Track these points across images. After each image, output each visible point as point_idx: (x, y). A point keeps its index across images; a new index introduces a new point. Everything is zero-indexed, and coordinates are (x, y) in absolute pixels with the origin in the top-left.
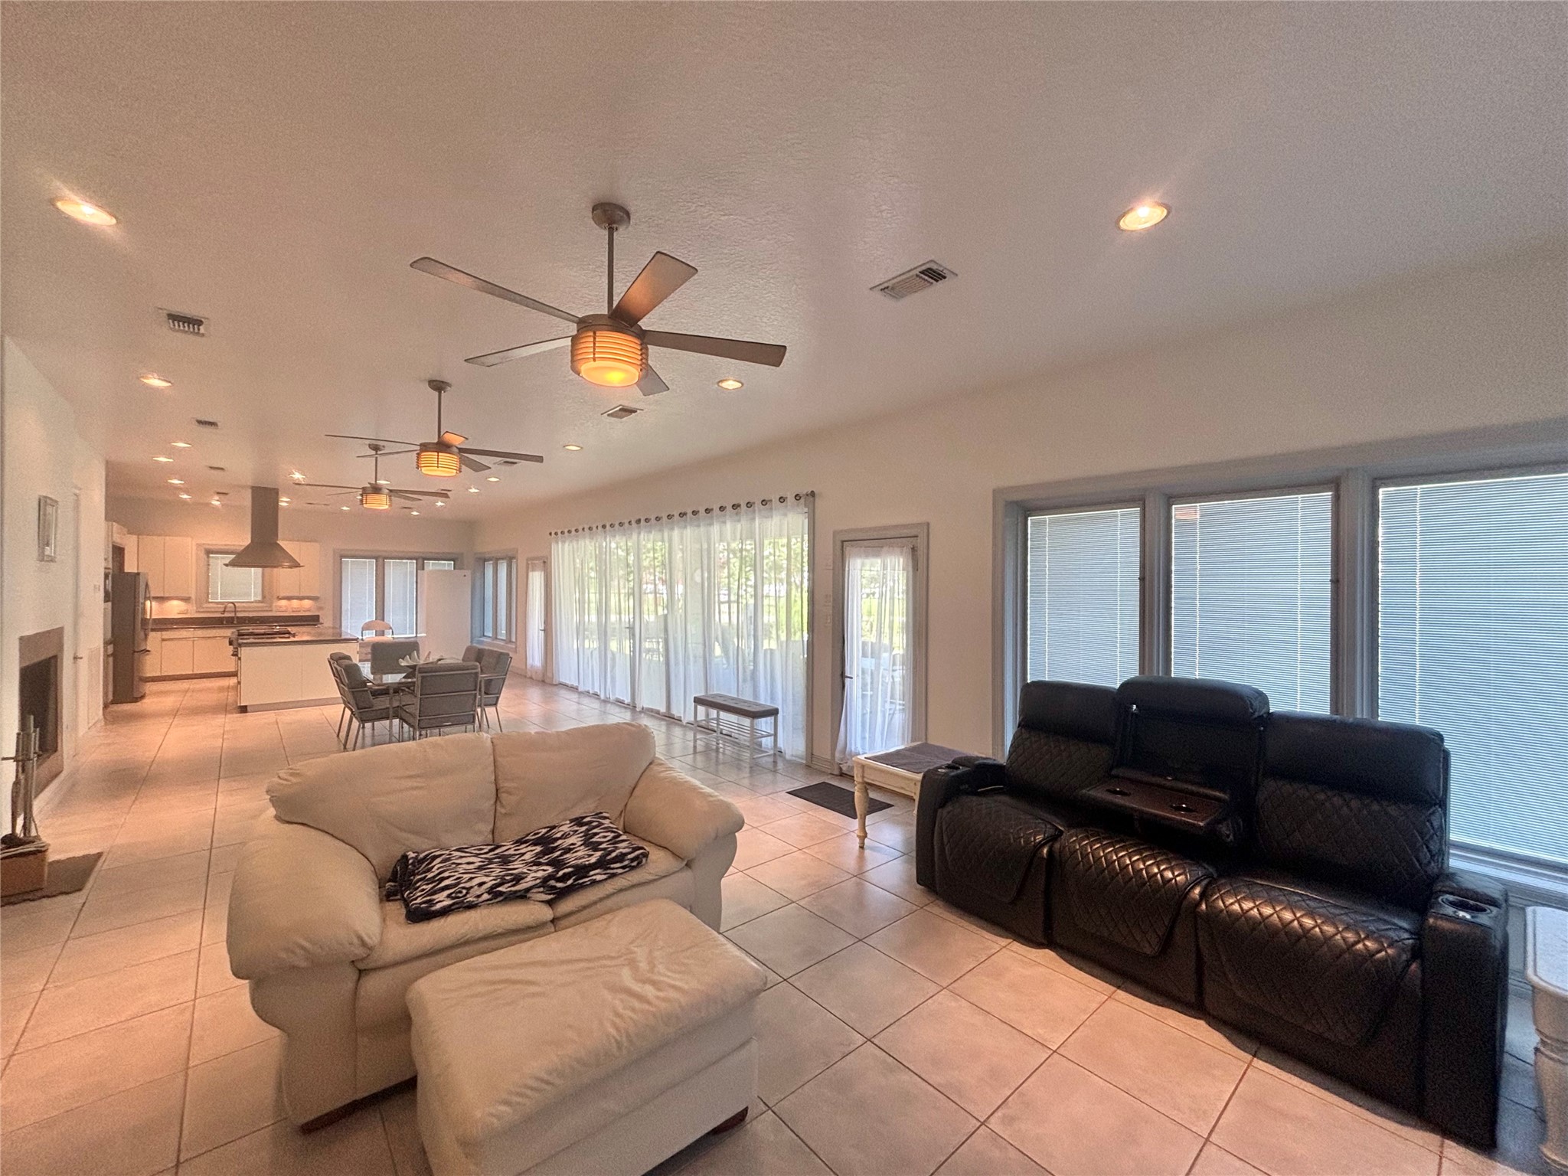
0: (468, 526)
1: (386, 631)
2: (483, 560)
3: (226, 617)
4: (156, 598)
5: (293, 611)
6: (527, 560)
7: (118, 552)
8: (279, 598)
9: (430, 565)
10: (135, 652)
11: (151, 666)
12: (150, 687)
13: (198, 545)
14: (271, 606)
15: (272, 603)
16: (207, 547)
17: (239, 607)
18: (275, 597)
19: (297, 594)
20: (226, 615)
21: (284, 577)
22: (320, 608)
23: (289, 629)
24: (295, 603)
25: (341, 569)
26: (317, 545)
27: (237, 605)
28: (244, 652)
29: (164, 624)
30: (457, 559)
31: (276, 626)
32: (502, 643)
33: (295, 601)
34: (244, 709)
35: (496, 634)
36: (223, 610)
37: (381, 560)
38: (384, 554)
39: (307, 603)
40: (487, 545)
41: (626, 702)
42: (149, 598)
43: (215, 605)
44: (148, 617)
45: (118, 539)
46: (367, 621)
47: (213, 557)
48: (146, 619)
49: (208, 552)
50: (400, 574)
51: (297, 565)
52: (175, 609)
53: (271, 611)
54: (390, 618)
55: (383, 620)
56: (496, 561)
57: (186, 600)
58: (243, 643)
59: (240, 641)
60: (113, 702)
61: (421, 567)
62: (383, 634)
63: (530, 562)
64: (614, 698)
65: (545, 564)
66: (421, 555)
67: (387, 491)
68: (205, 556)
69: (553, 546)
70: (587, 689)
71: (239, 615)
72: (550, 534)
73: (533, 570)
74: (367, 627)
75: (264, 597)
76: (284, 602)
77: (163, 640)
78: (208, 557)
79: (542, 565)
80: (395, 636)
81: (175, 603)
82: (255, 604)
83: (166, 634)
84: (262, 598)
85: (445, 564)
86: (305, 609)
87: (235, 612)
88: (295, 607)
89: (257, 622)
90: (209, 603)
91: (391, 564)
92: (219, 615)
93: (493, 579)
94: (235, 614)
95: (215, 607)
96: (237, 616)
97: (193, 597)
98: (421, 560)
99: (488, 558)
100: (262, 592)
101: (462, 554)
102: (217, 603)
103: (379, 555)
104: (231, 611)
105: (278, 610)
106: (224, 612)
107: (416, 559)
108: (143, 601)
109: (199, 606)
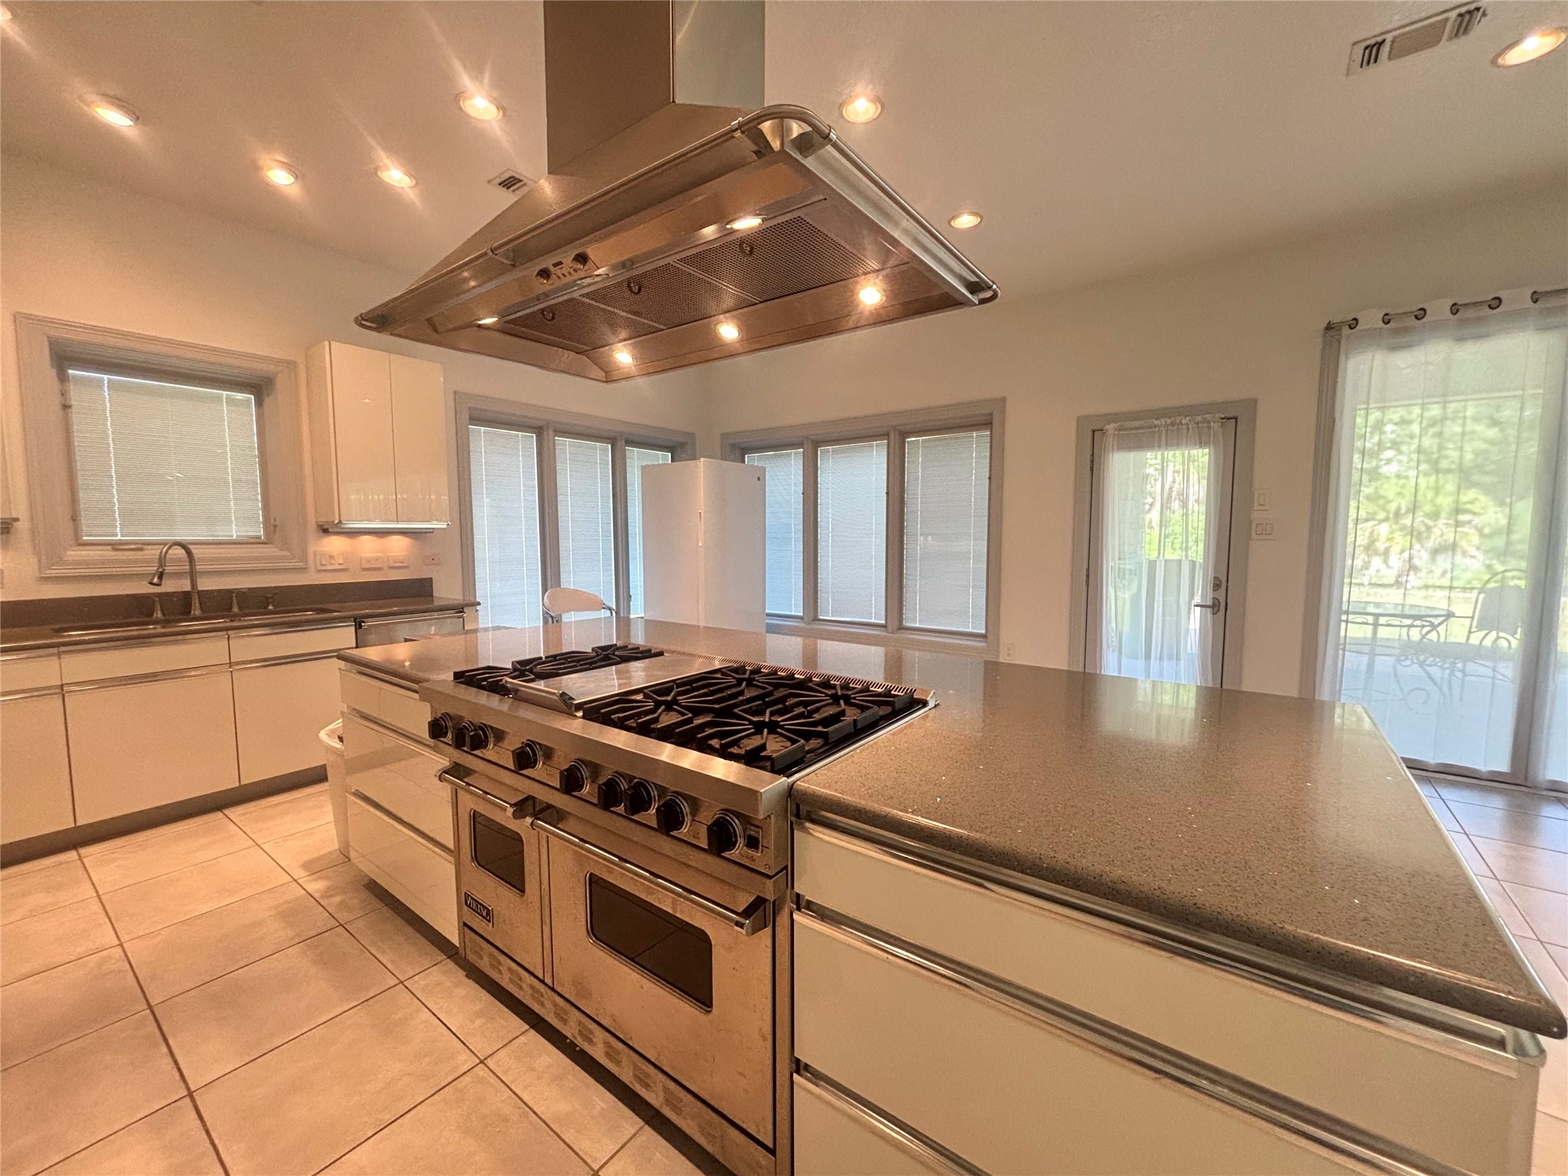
3: (161, 596)
8: (325, 531)
9: (636, 457)
13: (19, 333)
14: (298, 556)
15: (304, 551)
16: (53, 333)
17: (203, 558)
18: (312, 525)
20: (169, 586)
22: (433, 561)
24: (364, 544)
27: (195, 550)
30: (682, 445)
33: (366, 538)
36: (151, 570)
37: (545, 437)
39: (397, 546)
43: (108, 553)
47: (76, 379)
49: (64, 358)
50: (583, 473)
53: (303, 570)
61: (622, 462)
66: (622, 430)
68: (52, 374)
71: (205, 584)
76: (335, 545)
78: (63, 378)
84: (265, 528)
85: (657, 456)
86: (395, 562)
87: (193, 575)
88: (369, 555)
89: (266, 607)
90: (81, 548)
91: (565, 446)
92: (143, 588)
93: (800, 489)
94: (193, 584)
95: (112, 561)
96: (200, 588)
97: (23, 526)
98: (620, 444)
99: (776, 443)
100: (266, 509)
101: (692, 435)
102: (116, 546)
103: (539, 423)
104: (178, 575)
105: (324, 568)
106: (161, 577)
107: (613, 441)
109: (49, 558)
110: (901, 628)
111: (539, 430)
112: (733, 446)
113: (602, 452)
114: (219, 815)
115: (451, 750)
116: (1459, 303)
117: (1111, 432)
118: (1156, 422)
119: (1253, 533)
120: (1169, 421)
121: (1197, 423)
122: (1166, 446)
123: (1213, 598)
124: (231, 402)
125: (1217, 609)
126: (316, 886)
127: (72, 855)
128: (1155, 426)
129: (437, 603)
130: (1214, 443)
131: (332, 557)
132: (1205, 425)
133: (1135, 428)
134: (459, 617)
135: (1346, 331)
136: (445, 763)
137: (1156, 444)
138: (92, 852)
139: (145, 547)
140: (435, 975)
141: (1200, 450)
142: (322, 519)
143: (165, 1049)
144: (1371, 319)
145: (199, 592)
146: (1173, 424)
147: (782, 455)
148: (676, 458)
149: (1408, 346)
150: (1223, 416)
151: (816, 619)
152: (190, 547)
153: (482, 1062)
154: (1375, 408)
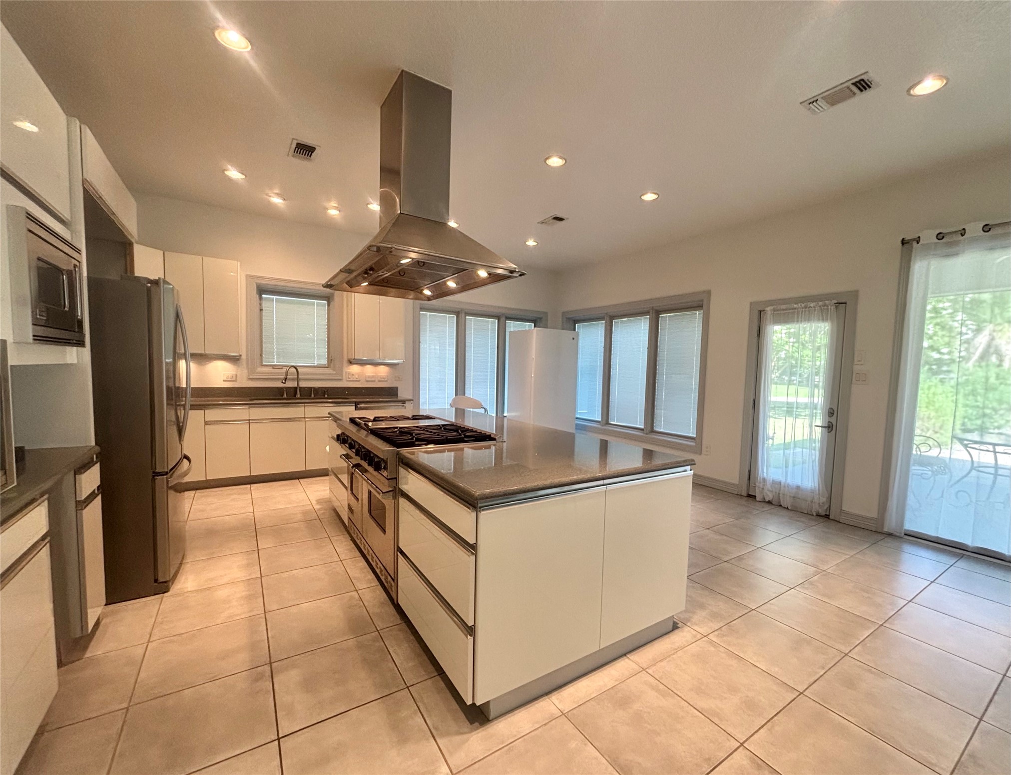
2: (573, 322)
3: (287, 388)
4: (195, 356)
5: (367, 381)
8: (351, 362)
9: (513, 327)
13: (248, 279)
14: (339, 373)
15: (341, 371)
16: (258, 282)
17: (303, 373)
18: (346, 358)
19: (370, 358)
20: (290, 384)
22: (398, 379)
24: (369, 370)
25: (418, 326)
27: (299, 369)
29: (208, 397)
30: (540, 319)
33: (368, 366)
36: (283, 377)
37: (462, 317)
38: (465, 309)
39: (383, 371)
42: (184, 356)
43: (272, 369)
44: (184, 386)
47: (266, 299)
48: (179, 388)
49: (262, 290)
52: (219, 373)
53: (340, 380)
54: (471, 392)
56: (612, 319)
57: (234, 360)
61: (503, 328)
66: (504, 311)
68: (257, 297)
71: (303, 384)
75: (330, 360)
76: (355, 369)
77: (206, 423)
78: (261, 298)
81: (220, 364)
82: (322, 370)
83: (213, 414)
84: (328, 361)
85: (526, 325)
86: (381, 378)
87: (298, 380)
88: (369, 374)
89: (324, 396)
90: (263, 367)
91: (472, 322)
92: (279, 385)
93: (603, 344)
94: (298, 384)
95: (271, 373)
96: (300, 386)
97: (244, 357)
98: (503, 319)
99: (590, 318)
100: (328, 352)
101: (546, 313)
102: (273, 367)
103: (457, 310)
104: (293, 379)
105: (349, 379)
106: (285, 381)
107: (498, 317)
108: (170, 360)
109: (251, 370)
110: (653, 431)
111: (458, 314)
112: (569, 319)
113: (492, 324)
114: (298, 480)
115: (347, 449)
116: (990, 224)
117: (769, 313)
118: (795, 306)
119: (854, 380)
120: (803, 305)
121: (820, 306)
122: (801, 321)
123: (829, 422)
124: (318, 305)
125: (830, 429)
126: (317, 507)
127: (248, 486)
128: (795, 308)
129: (399, 398)
130: (831, 319)
131: (353, 375)
132: (825, 307)
133: (783, 310)
134: (403, 406)
135: (915, 243)
136: (345, 453)
137: (796, 320)
138: (254, 486)
139: (284, 367)
140: (341, 537)
141: (823, 324)
142: (350, 357)
143: (256, 539)
144: (928, 237)
145: (300, 387)
146: (806, 307)
147: (594, 324)
148: (537, 326)
149: (956, 254)
150: (836, 302)
151: (608, 423)
152: (297, 368)
153: (341, 561)
154: (931, 297)
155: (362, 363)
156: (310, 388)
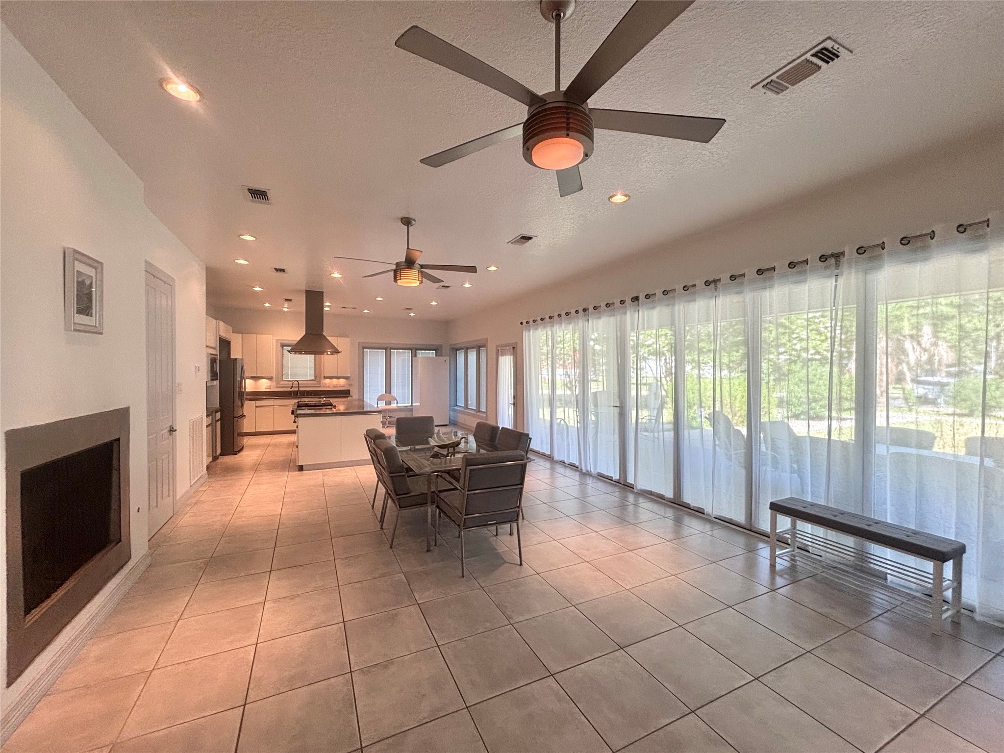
0: (445, 324)
1: (392, 402)
2: (455, 350)
3: (293, 391)
4: (249, 378)
5: (334, 387)
6: (497, 347)
7: (225, 344)
8: (325, 378)
9: (421, 354)
10: (234, 417)
11: (247, 425)
12: (247, 441)
13: (277, 341)
14: (320, 384)
15: (320, 381)
16: (281, 342)
17: (301, 384)
18: (323, 376)
19: (336, 375)
20: (293, 389)
21: (328, 359)
22: (351, 385)
23: (332, 400)
24: (335, 381)
25: (363, 357)
26: (347, 340)
28: (301, 420)
29: (257, 396)
30: (438, 349)
31: (323, 398)
32: (473, 412)
33: (334, 379)
34: (301, 468)
35: (467, 405)
36: (292, 386)
37: (388, 350)
38: (390, 346)
39: (342, 381)
40: (461, 337)
41: (613, 479)
43: (287, 382)
45: (223, 334)
46: (380, 394)
47: (285, 349)
49: (282, 345)
50: (401, 360)
51: (337, 352)
52: (264, 385)
53: (321, 386)
54: (395, 392)
55: (390, 394)
56: (467, 349)
57: (270, 379)
58: (300, 414)
59: (299, 412)
60: (222, 454)
61: (414, 355)
62: (390, 404)
63: (499, 349)
64: (596, 472)
65: (516, 350)
66: (414, 346)
67: (419, 266)
68: (281, 348)
69: (525, 334)
70: (562, 459)
71: (301, 389)
72: (522, 323)
73: (502, 355)
74: (380, 399)
75: (316, 377)
76: (328, 381)
77: (257, 407)
78: (283, 348)
79: (512, 350)
80: (399, 405)
81: (264, 380)
82: (311, 382)
83: (259, 403)
84: (314, 377)
85: (430, 353)
86: (342, 385)
87: (299, 387)
88: (335, 384)
89: (312, 394)
90: (283, 381)
91: (395, 353)
92: (289, 389)
93: (464, 364)
94: (299, 389)
95: (286, 384)
97: (274, 377)
98: (414, 350)
100: (315, 373)
101: (441, 345)
103: (386, 347)
104: (296, 387)
105: (324, 386)
107: (411, 349)
108: (239, 379)
109: (277, 383)
111: (386, 349)
113: (407, 354)
123: (514, 402)
129: (350, 395)
131: (326, 384)
139: (292, 381)
142: (325, 375)
145: (299, 391)
146: (507, 349)
147: (468, 351)
148: (436, 353)
150: (513, 347)
152: (299, 381)
155: (331, 378)
156: (305, 391)
